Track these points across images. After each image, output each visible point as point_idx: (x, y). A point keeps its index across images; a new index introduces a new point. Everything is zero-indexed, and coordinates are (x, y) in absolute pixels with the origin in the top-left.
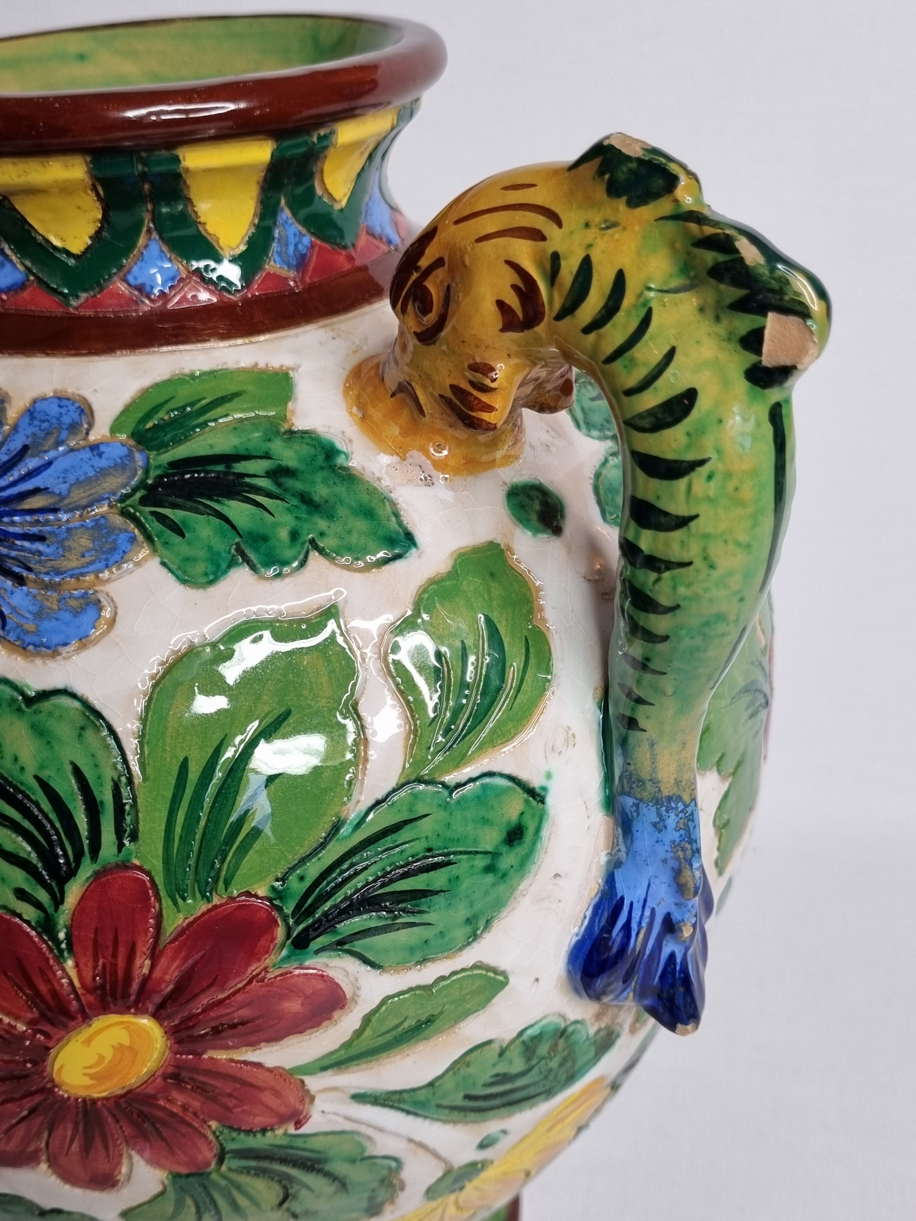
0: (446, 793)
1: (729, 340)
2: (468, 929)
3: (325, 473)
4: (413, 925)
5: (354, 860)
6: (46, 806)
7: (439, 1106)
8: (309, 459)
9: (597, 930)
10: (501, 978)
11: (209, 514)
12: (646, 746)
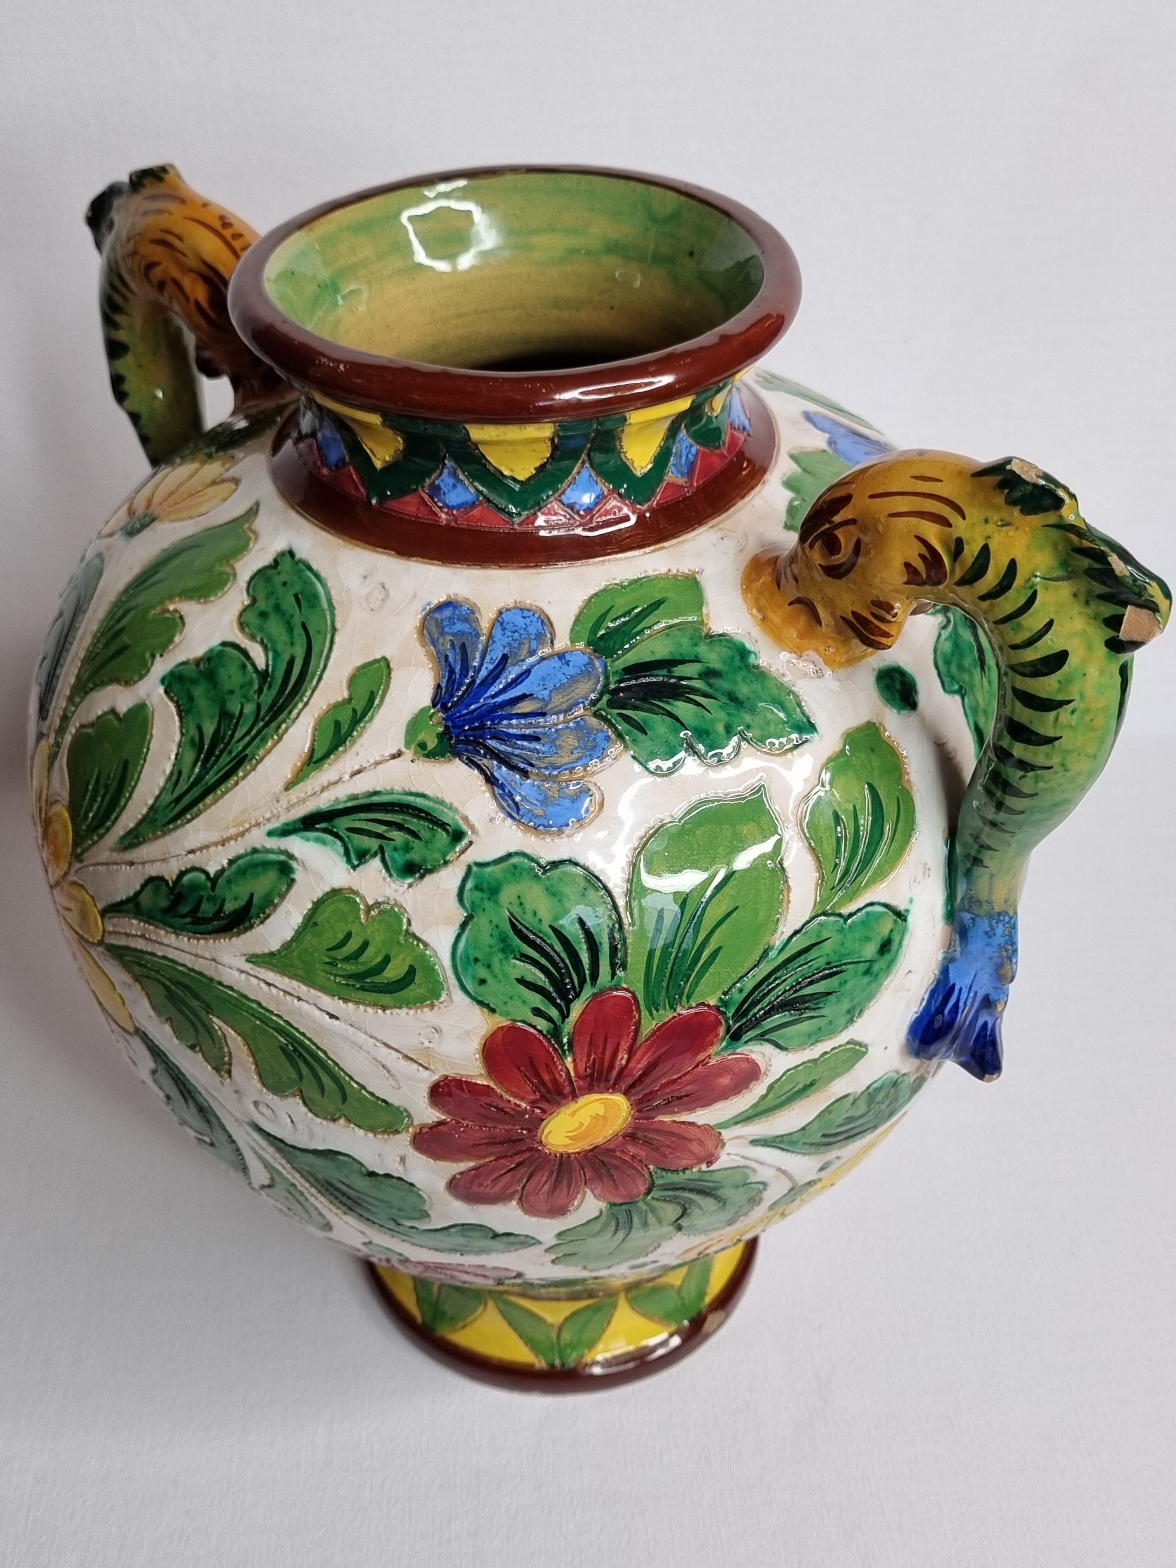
0: (842, 921)
1: (1095, 618)
2: (848, 1017)
3: (744, 672)
4: (812, 1017)
5: (778, 975)
6: (558, 947)
7: (804, 1143)
8: (729, 661)
9: (933, 1009)
10: (863, 1049)
11: (663, 714)
12: (986, 878)
